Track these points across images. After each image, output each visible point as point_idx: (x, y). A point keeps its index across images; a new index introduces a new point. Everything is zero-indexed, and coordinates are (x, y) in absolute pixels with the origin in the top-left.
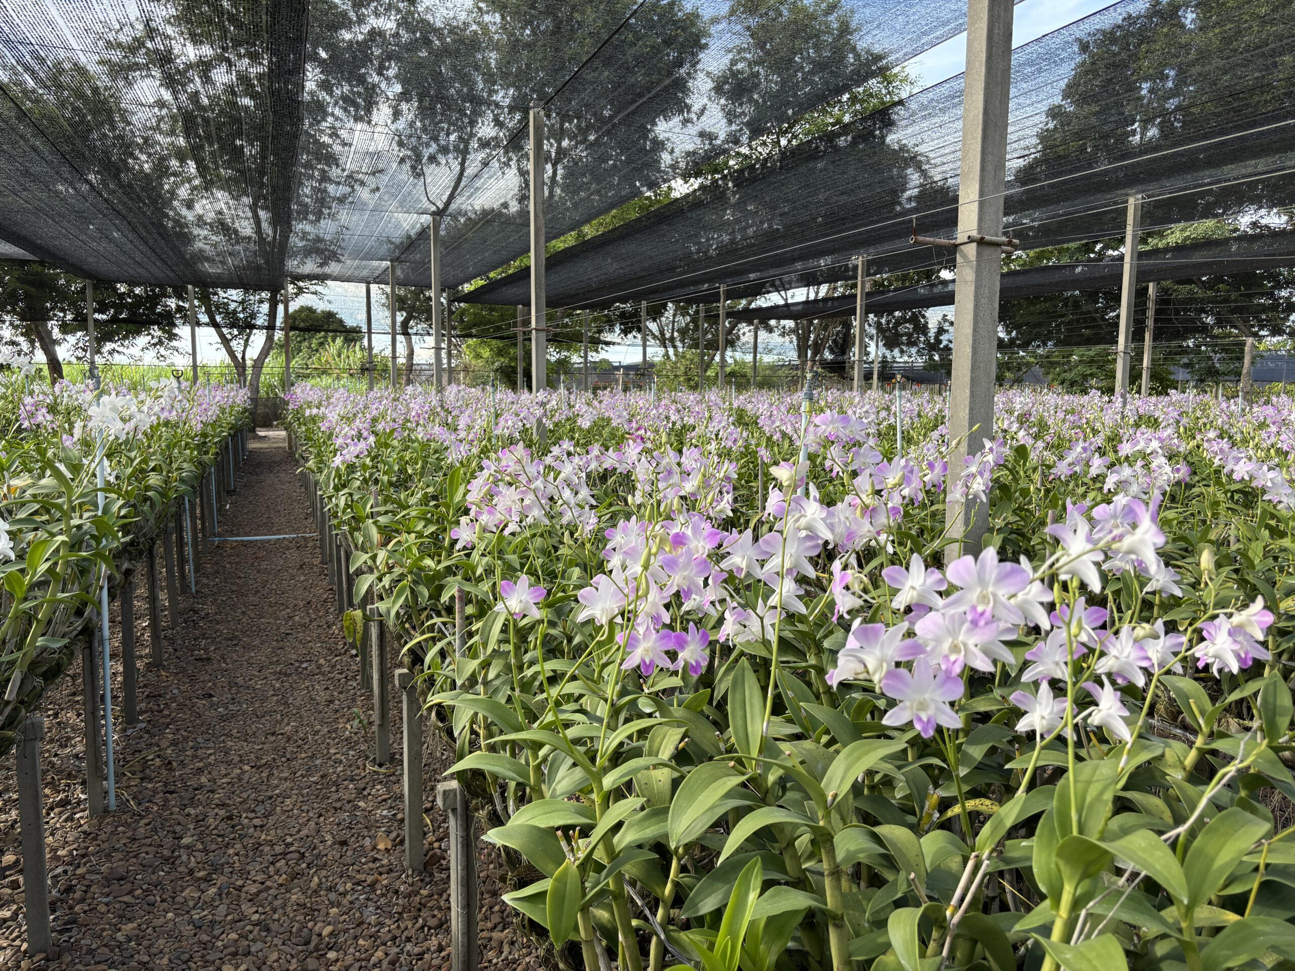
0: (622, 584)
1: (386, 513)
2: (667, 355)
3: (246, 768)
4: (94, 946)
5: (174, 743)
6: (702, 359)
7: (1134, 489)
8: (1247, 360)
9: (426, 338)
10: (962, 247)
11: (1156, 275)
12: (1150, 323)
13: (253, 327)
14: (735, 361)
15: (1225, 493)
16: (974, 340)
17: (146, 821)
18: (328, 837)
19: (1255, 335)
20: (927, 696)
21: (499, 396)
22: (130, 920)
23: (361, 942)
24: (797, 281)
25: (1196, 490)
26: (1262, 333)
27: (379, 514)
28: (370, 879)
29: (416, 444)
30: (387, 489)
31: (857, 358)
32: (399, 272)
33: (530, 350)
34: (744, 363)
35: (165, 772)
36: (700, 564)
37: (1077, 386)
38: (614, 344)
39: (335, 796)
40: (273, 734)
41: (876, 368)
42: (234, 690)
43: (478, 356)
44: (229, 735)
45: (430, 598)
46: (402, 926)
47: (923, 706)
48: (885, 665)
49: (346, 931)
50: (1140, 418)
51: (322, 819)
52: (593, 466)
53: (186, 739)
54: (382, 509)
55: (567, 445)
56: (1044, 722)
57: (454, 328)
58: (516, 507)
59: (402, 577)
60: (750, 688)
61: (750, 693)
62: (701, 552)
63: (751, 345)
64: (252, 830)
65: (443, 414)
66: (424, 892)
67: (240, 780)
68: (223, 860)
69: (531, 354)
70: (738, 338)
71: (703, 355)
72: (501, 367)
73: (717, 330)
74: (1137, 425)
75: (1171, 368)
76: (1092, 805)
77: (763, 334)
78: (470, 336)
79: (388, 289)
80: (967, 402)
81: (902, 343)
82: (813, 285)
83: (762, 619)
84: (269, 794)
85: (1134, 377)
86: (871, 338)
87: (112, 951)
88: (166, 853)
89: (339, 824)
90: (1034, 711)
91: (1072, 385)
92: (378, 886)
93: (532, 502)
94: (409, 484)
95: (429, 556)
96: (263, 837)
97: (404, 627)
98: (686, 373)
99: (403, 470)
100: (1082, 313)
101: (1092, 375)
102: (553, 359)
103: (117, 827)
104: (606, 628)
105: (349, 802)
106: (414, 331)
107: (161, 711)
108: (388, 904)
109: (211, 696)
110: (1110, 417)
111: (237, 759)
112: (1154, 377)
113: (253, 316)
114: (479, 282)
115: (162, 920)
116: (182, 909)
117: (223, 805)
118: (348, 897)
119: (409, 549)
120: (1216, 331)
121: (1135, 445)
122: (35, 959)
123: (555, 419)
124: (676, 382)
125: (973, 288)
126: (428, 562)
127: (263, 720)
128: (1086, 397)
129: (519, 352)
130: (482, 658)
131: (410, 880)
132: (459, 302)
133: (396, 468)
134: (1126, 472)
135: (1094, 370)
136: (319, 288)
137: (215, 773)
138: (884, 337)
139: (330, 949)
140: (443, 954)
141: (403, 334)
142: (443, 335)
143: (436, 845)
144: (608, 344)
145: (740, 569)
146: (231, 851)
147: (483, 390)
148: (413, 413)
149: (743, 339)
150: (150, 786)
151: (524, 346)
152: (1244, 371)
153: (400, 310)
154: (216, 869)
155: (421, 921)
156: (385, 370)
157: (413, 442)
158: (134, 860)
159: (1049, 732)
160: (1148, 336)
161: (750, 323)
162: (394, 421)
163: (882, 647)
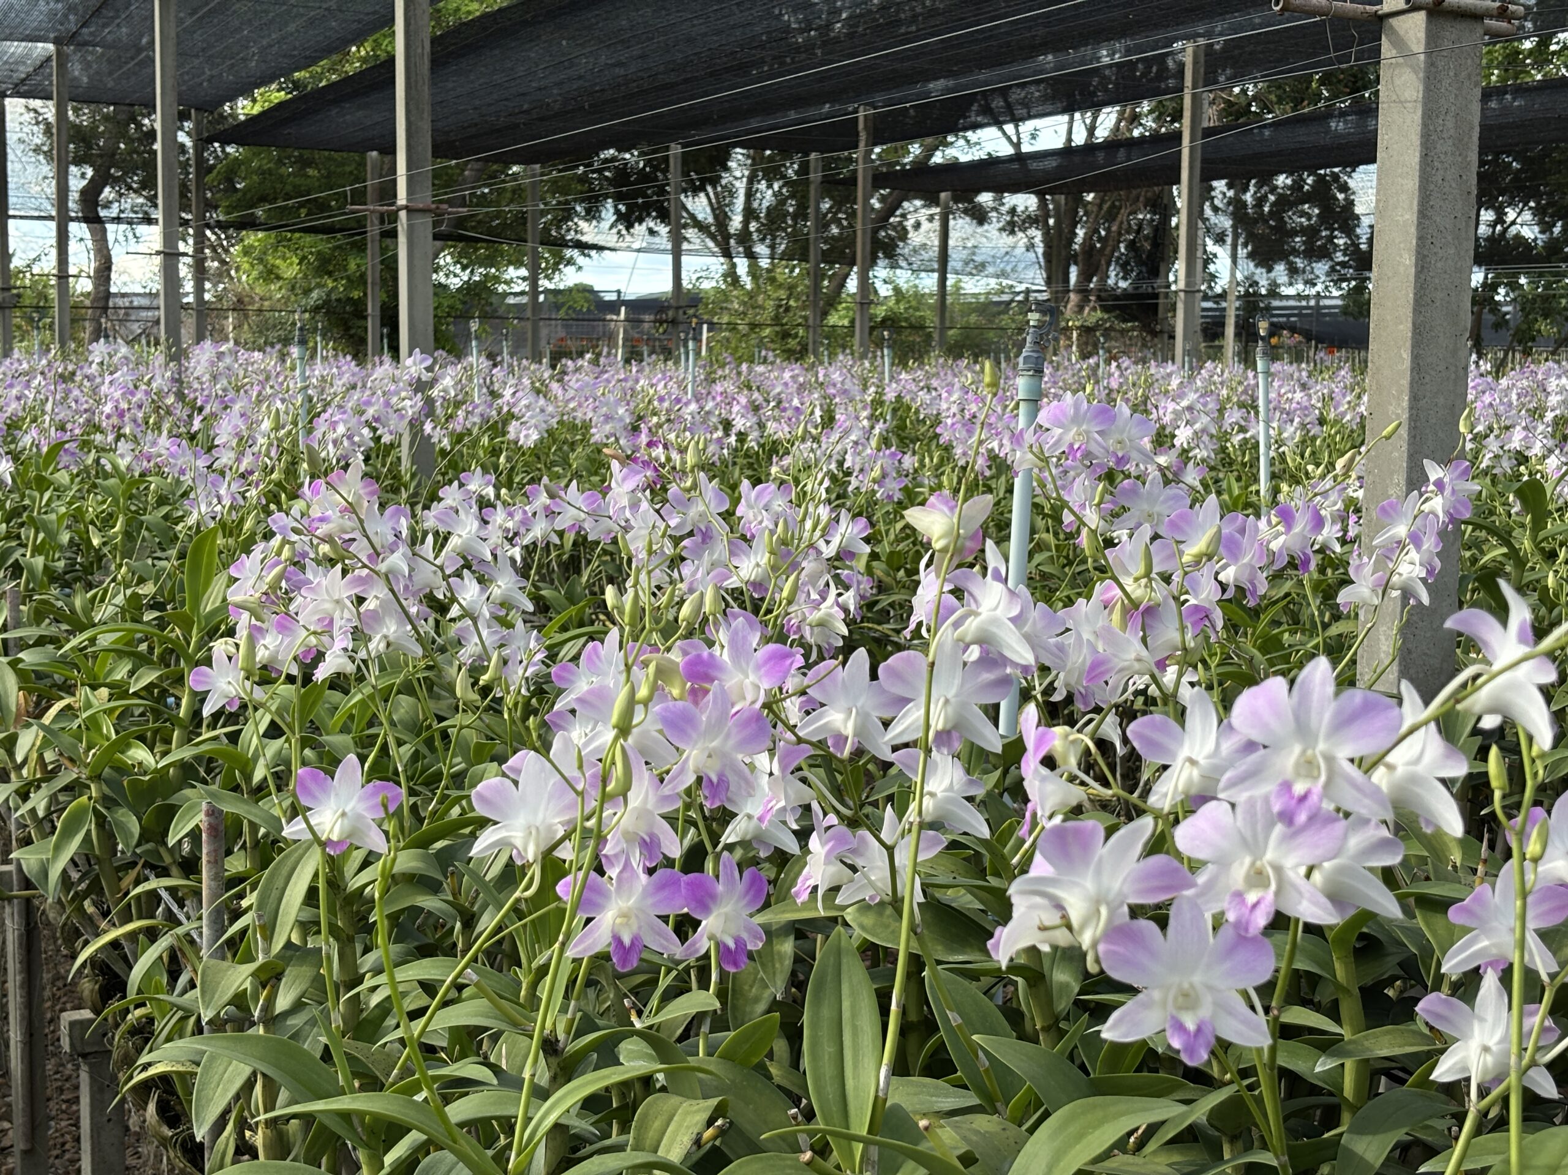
0: (572, 772)
1: (41, 642)
2: (731, 275)
6: (817, 286)
9: (142, 229)
10: (1394, 21)
14: (897, 290)
16: (1420, 238)
20: (1197, 979)
21: (319, 369)
24: (1045, 99)
27: (22, 645)
29: (112, 481)
30: (42, 588)
31: (1181, 285)
32: (76, 69)
33: (395, 259)
34: (919, 297)
36: (746, 723)
38: (600, 248)
41: (1232, 309)
43: (270, 274)
45: (143, 838)
47: (1188, 999)
48: (1104, 911)
52: (538, 531)
54: (31, 632)
55: (478, 483)
56: (1490, 1059)
57: (213, 206)
58: (345, 618)
59: (74, 788)
60: (853, 994)
61: (853, 1007)
62: (750, 698)
63: (934, 252)
65: (181, 412)
69: (396, 270)
70: (903, 235)
71: (819, 276)
72: (327, 302)
73: (852, 215)
77: (961, 227)
78: (251, 224)
79: (49, 110)
80: (1405, 382)
81: (1295, 252)
82: (1082, 108)
83: (890, 850)
86: (1220, 239)
90: (1467, 1036)
93: (383, 604)
94: (97, 577)
95: (142, 738)
97: (81, 910)
98: (777, 320)
99: (80, 544)
102: (455, 283)
104: (536, 871)
106: (114, 211)
114: (274, 95)
119: (93, 724)
123: (457, 426)
124: (753, 340)
125: (1418, 116)
126: (140, 754)
129: (369, 263)
130: (261, 959)
132: (224, 143)
133: (65, 538)
138: (1251, 238)
141: (86, 220)
142: (185, 223)
144: (584, 247)
145: (841, 739)
147: (283, 357)
148: (108, 409)
149: (915, 238)
151: (383, 250)
153: (78, 162)
156: (43, 310)
157: (106, 476)
159: (1497, 1078)
161: (931, 200)
162: (62, 428)
163: (1098, 872)
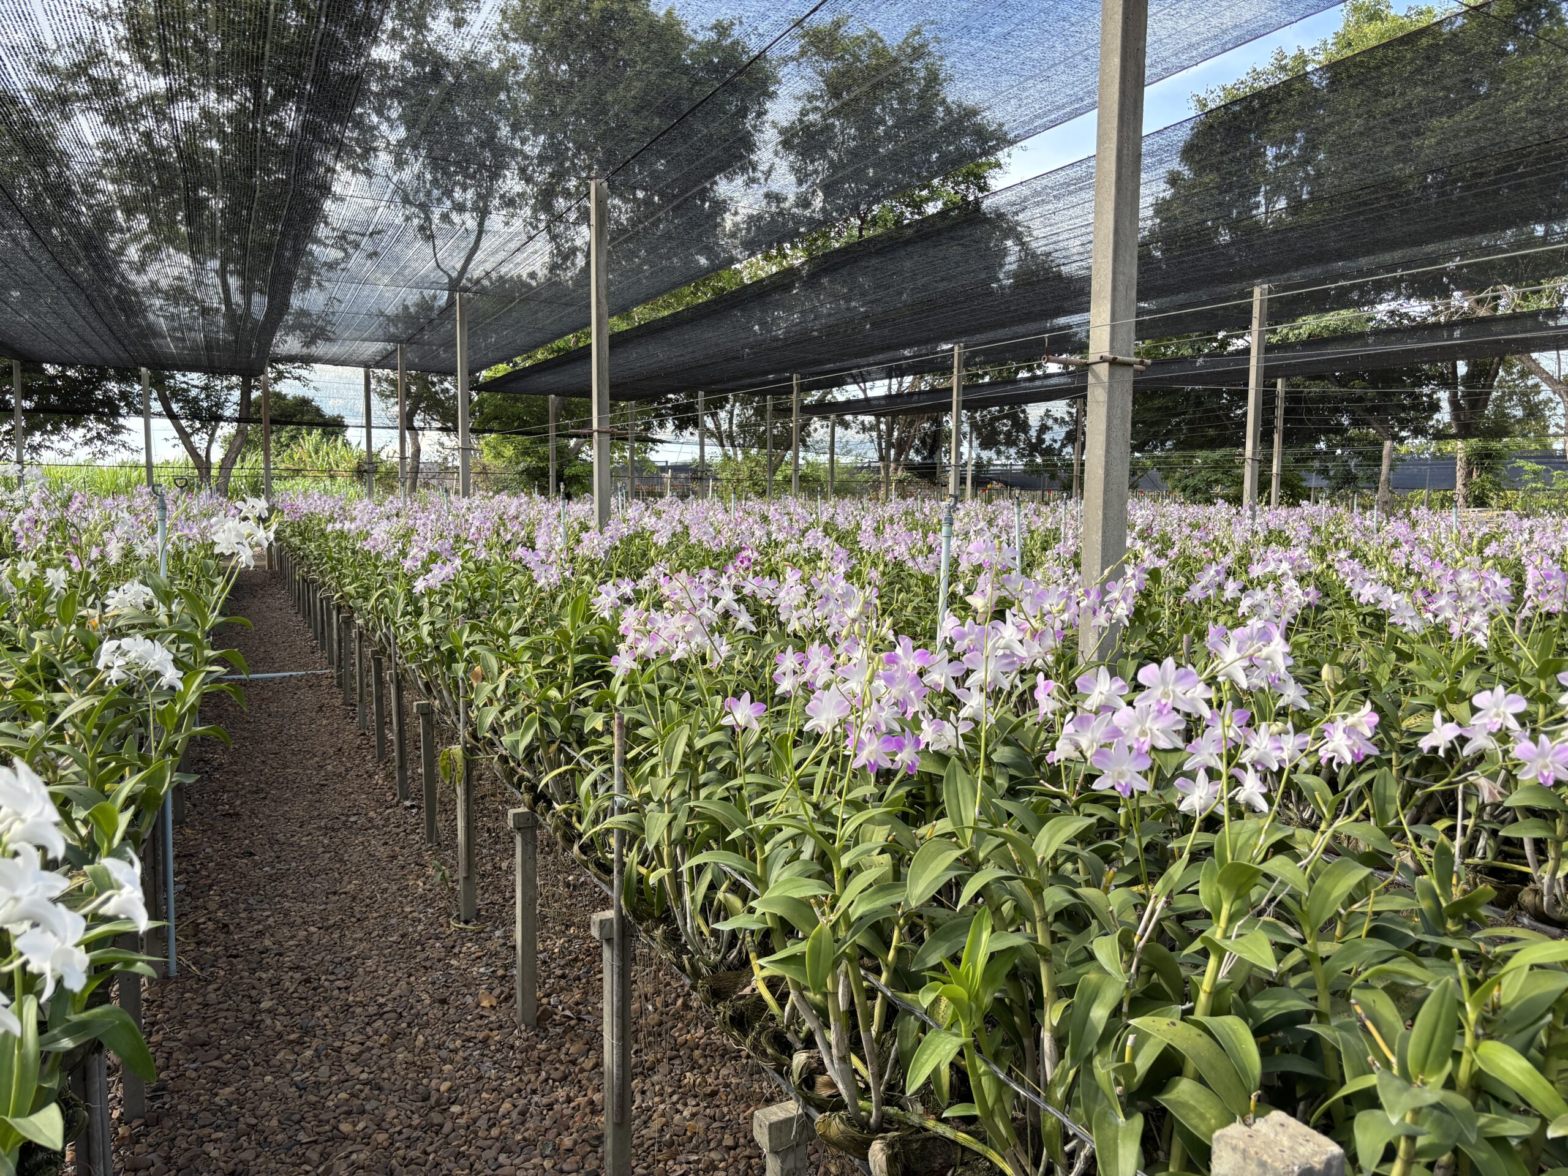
2: (725, 456)
3: (313, 929)
4: (193, 1111)
5: (223, 905)
6: (770, 460)
7: (1267, 612)
8: (1385, 468)
10: (1094, 367)
11: (1287, 372)
12: (1279, 423)
13: (219, 418)
14: (809, 463)
15: (1357, 616)
16: (1106, 462)
17: (215, 986)
18: (424, 996)
19: (1395, 437)
20: (1124, 767)
22: (225, 1085)
23: (484, 1095)
24: (878, 370)
25: (1327, 614)
26: (1404, 434)
28: (481, 1036)
32: (409, 356)
34: (819, 465)
35: (222, 936)
37: (1201, 495)
38: (662, 442)
39: (423, 955)
40: (335, 893)
41: (970, 471)
42: (276, 847)
43: (499, 455)
44: (283, 895)
45: (562, 730)
46: (525, 1079)
48: (1094, 746)
49: (466, 1086)
50: (1270, 532)
51: (412, 979)
53: (236, 901)
56: (1201, 803)
58: (681, 634)
59: (530, 709)
60: (961, 781)
61: (962, 786)
62: (911, 669)
63: (827, 444)
64: (336, 992)
66: (542, 1046)
67: (309, 942)
68: (313, 1023)
70: (810, 435)
71: (771, 455)
72: (528, 469)
74: (1267, 543)
75: (1303, 474)
76: (1241, 848)
77: (839, 432)
78: (490, 431)
79: (396, 375)
80: (1100, 525)
81: (999, 443)
82: (896, 376)
84: (346, 955)
85: (1263, 485)
86: (964, 437)
87: (214, 1115)
88: (248, 1017)
89: (434, 983)
90: (1193, 794)
91: (1195, 492)
92: (490, 1042)
96: (351, 999)
98: (751, 477)
100: (1206, 411)
101: (1217, 481)
103: (183, 994)
105: (439, 960)
106: (422, 424)
107: (197, 872)
108: (505, 1059)
109: (251, 854)
110: (1239, 534)
111: (299, 921)
112: (1284, 483)
113: (219, 405)
114: (501, 369)
115: (260, 1084)
116: (279, 1072)
117: (297, 968)
118: (461, 1053)
119: (530, 680)
120: (1353, 432)
121: (1266, 566)
122: (134, 1124)
124: (740, 488)
125: (1105, 409)
126: (553, 693)
127: (319, 879)
128: (1212, 509)
129: (551, 450)
131: (524, 1035)
134: (1259, 596)
135: (1219, 476)
136: (304, 373)
137: (278, 936)
138: (979, 436)
139: (453, 1103)
140: (572, 1105)
141: (408, 428)
143: (545, 1001)
144: (656, 442)
146: (319, 1014)
149: (817, 437)
150: (209, 950)
151: (557, 443)
152: (1383, 478)
154: (307, 1031)
155: (543, 1074)
158: (214, 1025)
159: (1205, 809)
160: (1277, 438)
161: (825, 418)
